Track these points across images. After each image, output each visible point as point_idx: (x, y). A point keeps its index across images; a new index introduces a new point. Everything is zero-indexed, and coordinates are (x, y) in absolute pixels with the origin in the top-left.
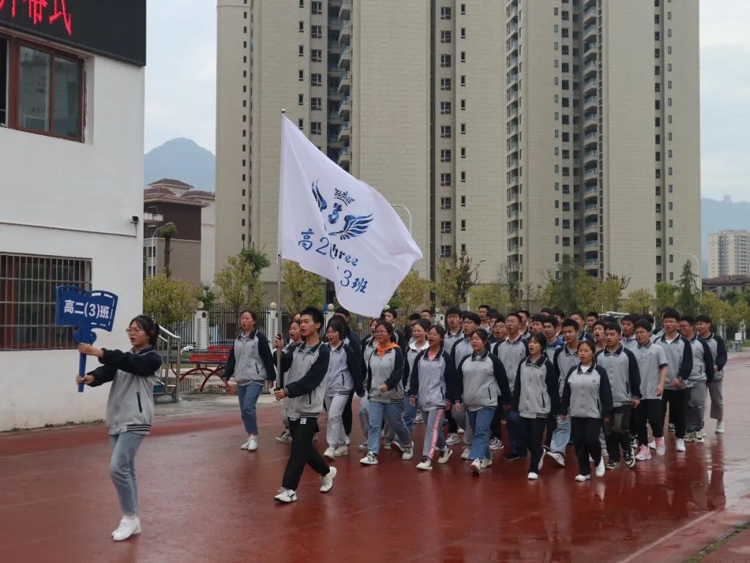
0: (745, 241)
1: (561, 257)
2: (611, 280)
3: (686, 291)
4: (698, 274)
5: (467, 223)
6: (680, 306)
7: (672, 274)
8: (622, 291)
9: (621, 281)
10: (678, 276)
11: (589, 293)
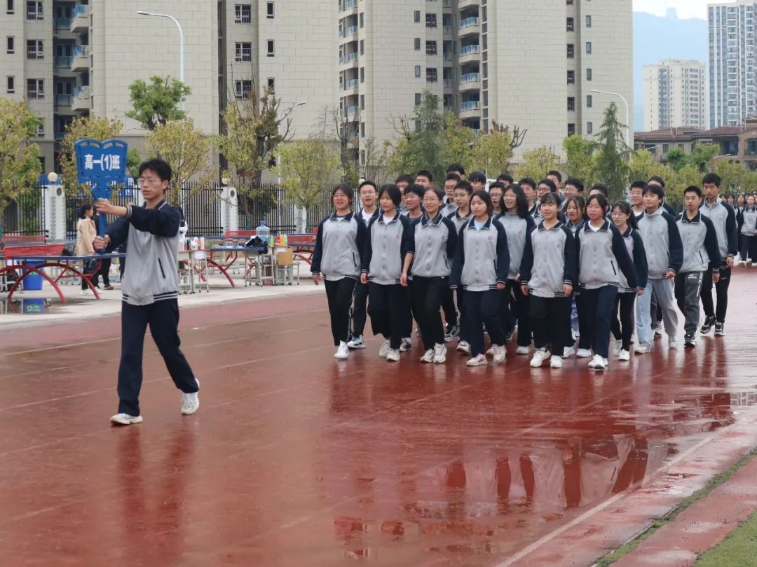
0: (696, 76)
1: (423, 99)
2: (499, 133)
3: (609, 148)
4: (627, 124)
5: (276, 45)
6: (600, 172)
7: (590, 124)
8: (515, 150)
9: (512, 135)
10: (598, 128)
11: (462, 153)
